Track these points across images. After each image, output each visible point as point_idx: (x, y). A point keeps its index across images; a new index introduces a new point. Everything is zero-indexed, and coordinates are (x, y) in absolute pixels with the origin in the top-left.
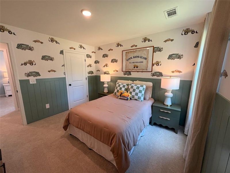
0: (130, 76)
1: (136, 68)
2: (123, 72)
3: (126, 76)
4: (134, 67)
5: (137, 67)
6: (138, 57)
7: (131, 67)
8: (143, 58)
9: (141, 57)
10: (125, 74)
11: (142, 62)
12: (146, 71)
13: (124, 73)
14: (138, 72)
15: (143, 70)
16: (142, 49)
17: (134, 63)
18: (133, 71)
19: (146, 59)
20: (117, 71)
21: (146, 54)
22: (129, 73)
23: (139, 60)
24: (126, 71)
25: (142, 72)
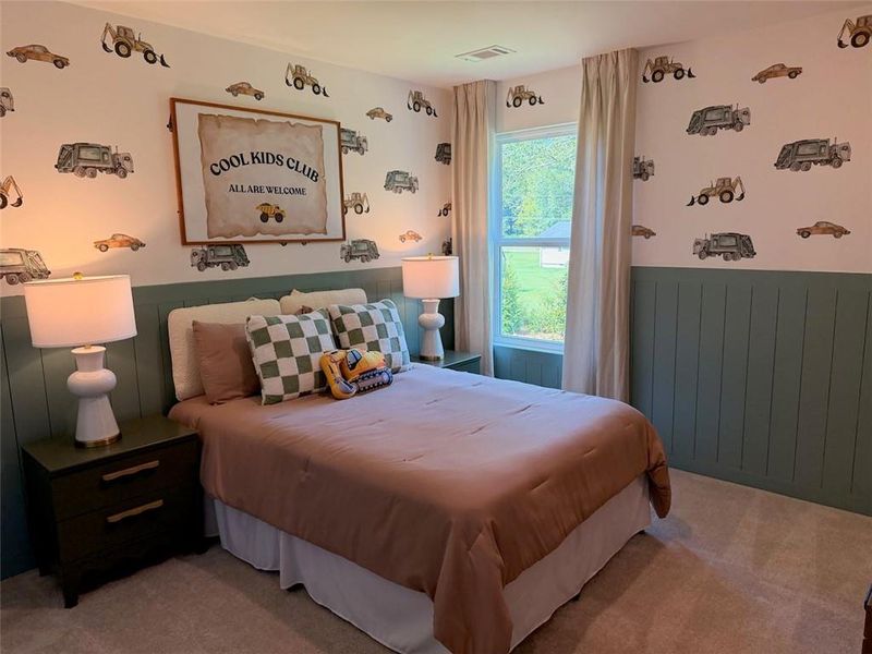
0: (240, 273)
1: (272, 221)
2: (189, 250)
3: (215, 274)
4: (264, 218)
5: (279, 218)
6: (278, 159)
7: (241, 212)
8: (300, 168)
9: (294, 165)
10: (204, 263)
11: (301, 191)
12: (322, 236)
13: (195, 254)
14: (284, 243)
15: (310, 232)
16: (293, 121)
17: (257, 189)
18: (259, 237)
19: (314, 176)
20: (136, 245)
21: (312, 150)
22: (236, 253)
23: (284, 177)
24: (210, 245)
25: (304, 242)
